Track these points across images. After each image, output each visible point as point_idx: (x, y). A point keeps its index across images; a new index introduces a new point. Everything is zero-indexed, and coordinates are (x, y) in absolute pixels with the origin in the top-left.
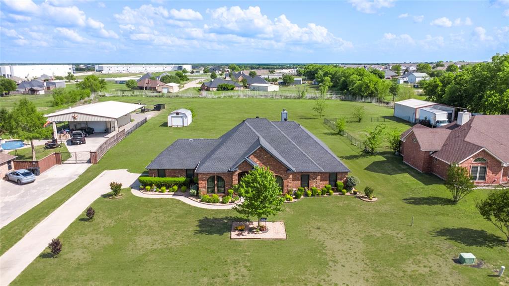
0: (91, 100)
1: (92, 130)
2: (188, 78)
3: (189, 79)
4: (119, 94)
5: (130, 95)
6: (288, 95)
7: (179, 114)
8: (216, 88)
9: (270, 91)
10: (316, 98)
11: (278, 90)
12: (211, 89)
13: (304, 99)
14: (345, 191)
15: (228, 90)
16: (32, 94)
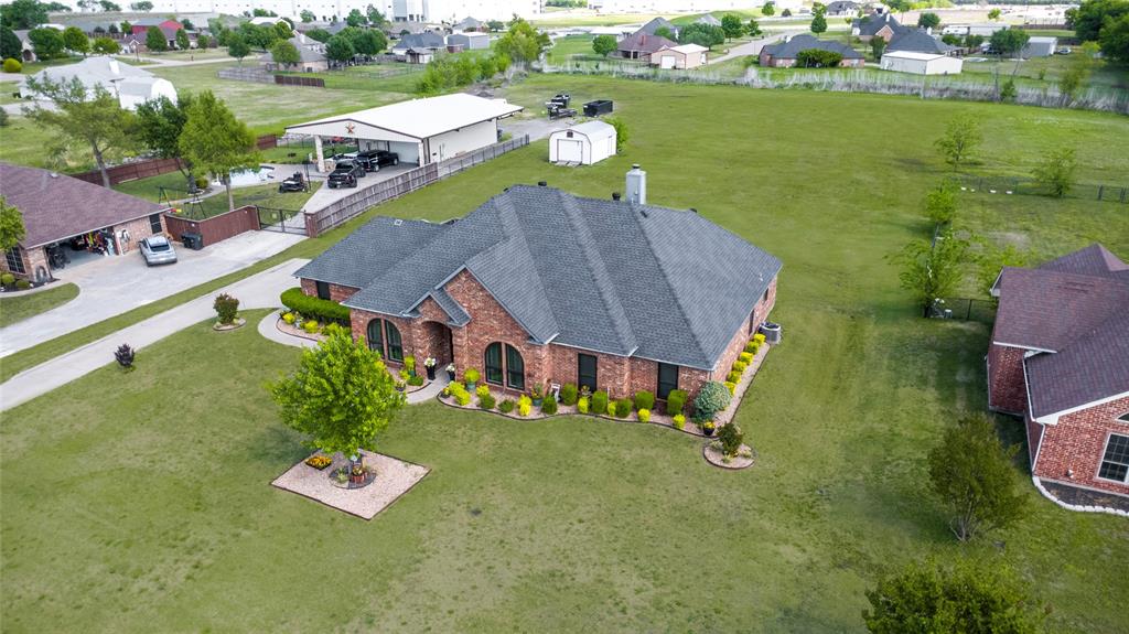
0: (505, 80)
1: (396, 156)
2: (760, 28)
3: (759, 32)
4: (569, 69)
5: (588, 70)
6: (971, 88)
7: (575, 134)
8: (793, 61)
9: (933, 73)
10: (1044, 103)
11: (958, 71)
12: (780, 62)
13: (1007, 103)
14: (680, 419)
15: (824, 66)
16: (412, 63)
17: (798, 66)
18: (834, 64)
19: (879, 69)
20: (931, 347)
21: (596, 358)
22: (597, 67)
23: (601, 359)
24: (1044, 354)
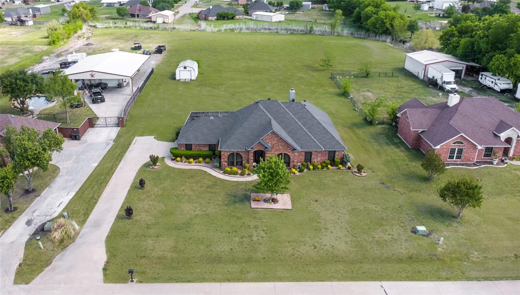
5: (123, 26)
6: (295, 28)
7: (187, 68)
8: (215, 17)
9: (275, 21)
10: (325, 34)
11: (283, 20)
12: (210, 18)
13: (312, 34)
14: (340, 166)
15: (228, 19)
16: (21, 25)
17: (217, 19)
18: (233, 18)
19: (251, 19)
20: (380, 134)
21: (311, 153)
22: (126, 24)
23: (313, 153)
24: (423, 131)
